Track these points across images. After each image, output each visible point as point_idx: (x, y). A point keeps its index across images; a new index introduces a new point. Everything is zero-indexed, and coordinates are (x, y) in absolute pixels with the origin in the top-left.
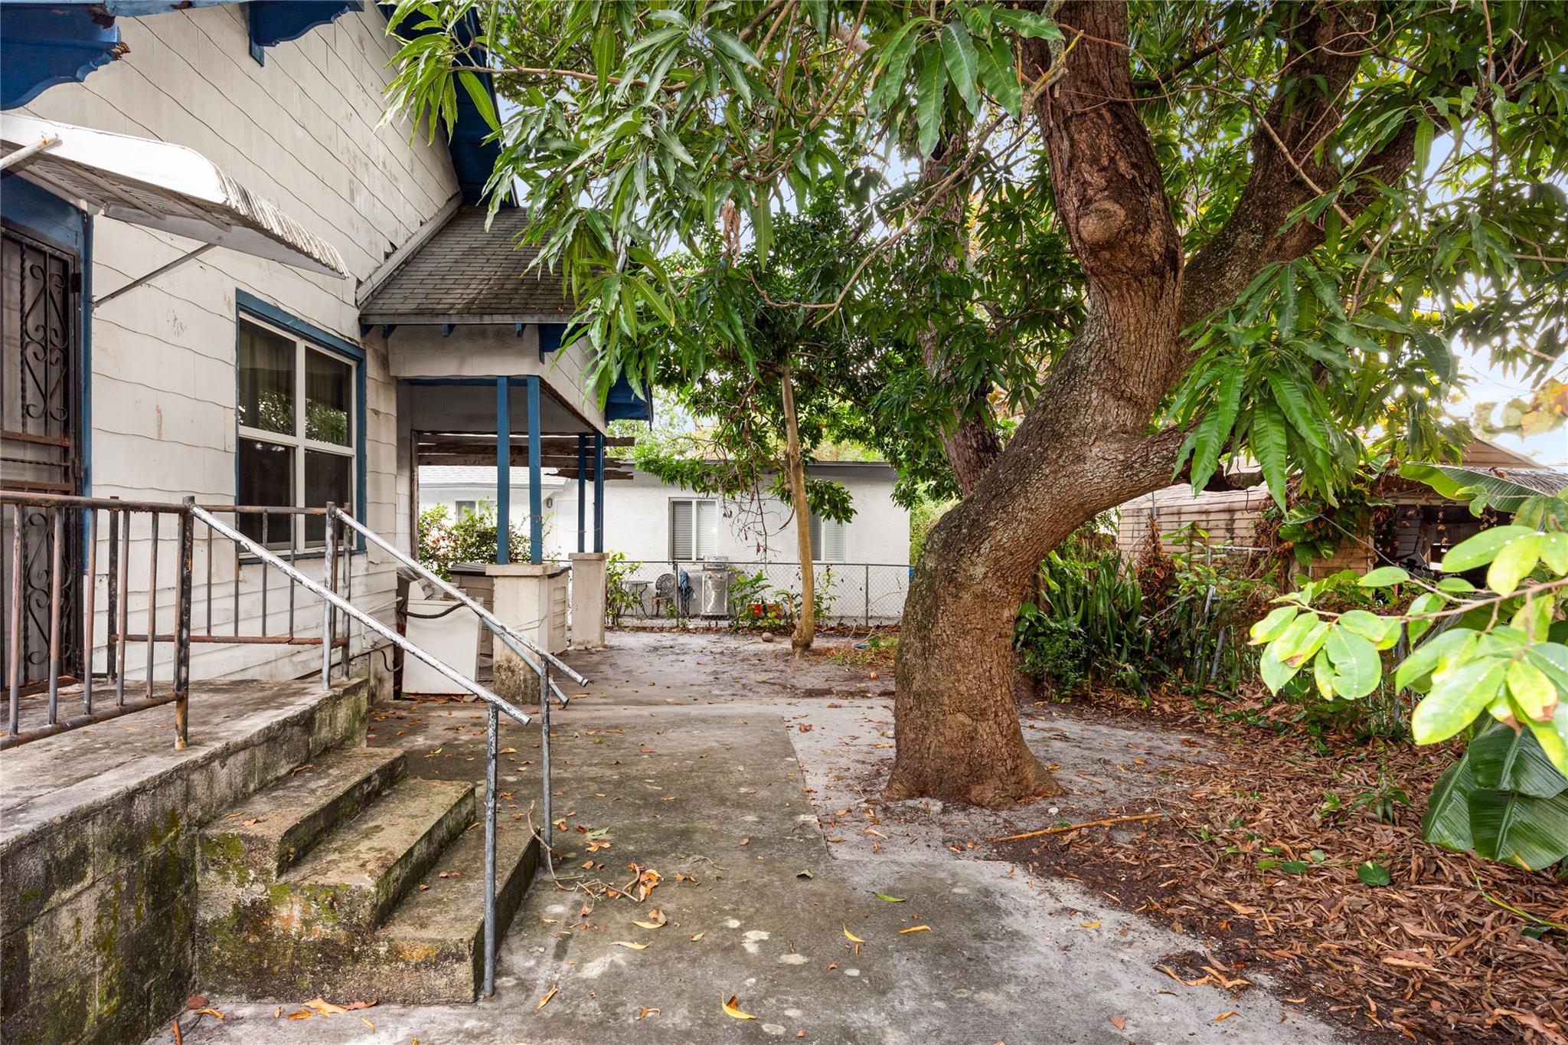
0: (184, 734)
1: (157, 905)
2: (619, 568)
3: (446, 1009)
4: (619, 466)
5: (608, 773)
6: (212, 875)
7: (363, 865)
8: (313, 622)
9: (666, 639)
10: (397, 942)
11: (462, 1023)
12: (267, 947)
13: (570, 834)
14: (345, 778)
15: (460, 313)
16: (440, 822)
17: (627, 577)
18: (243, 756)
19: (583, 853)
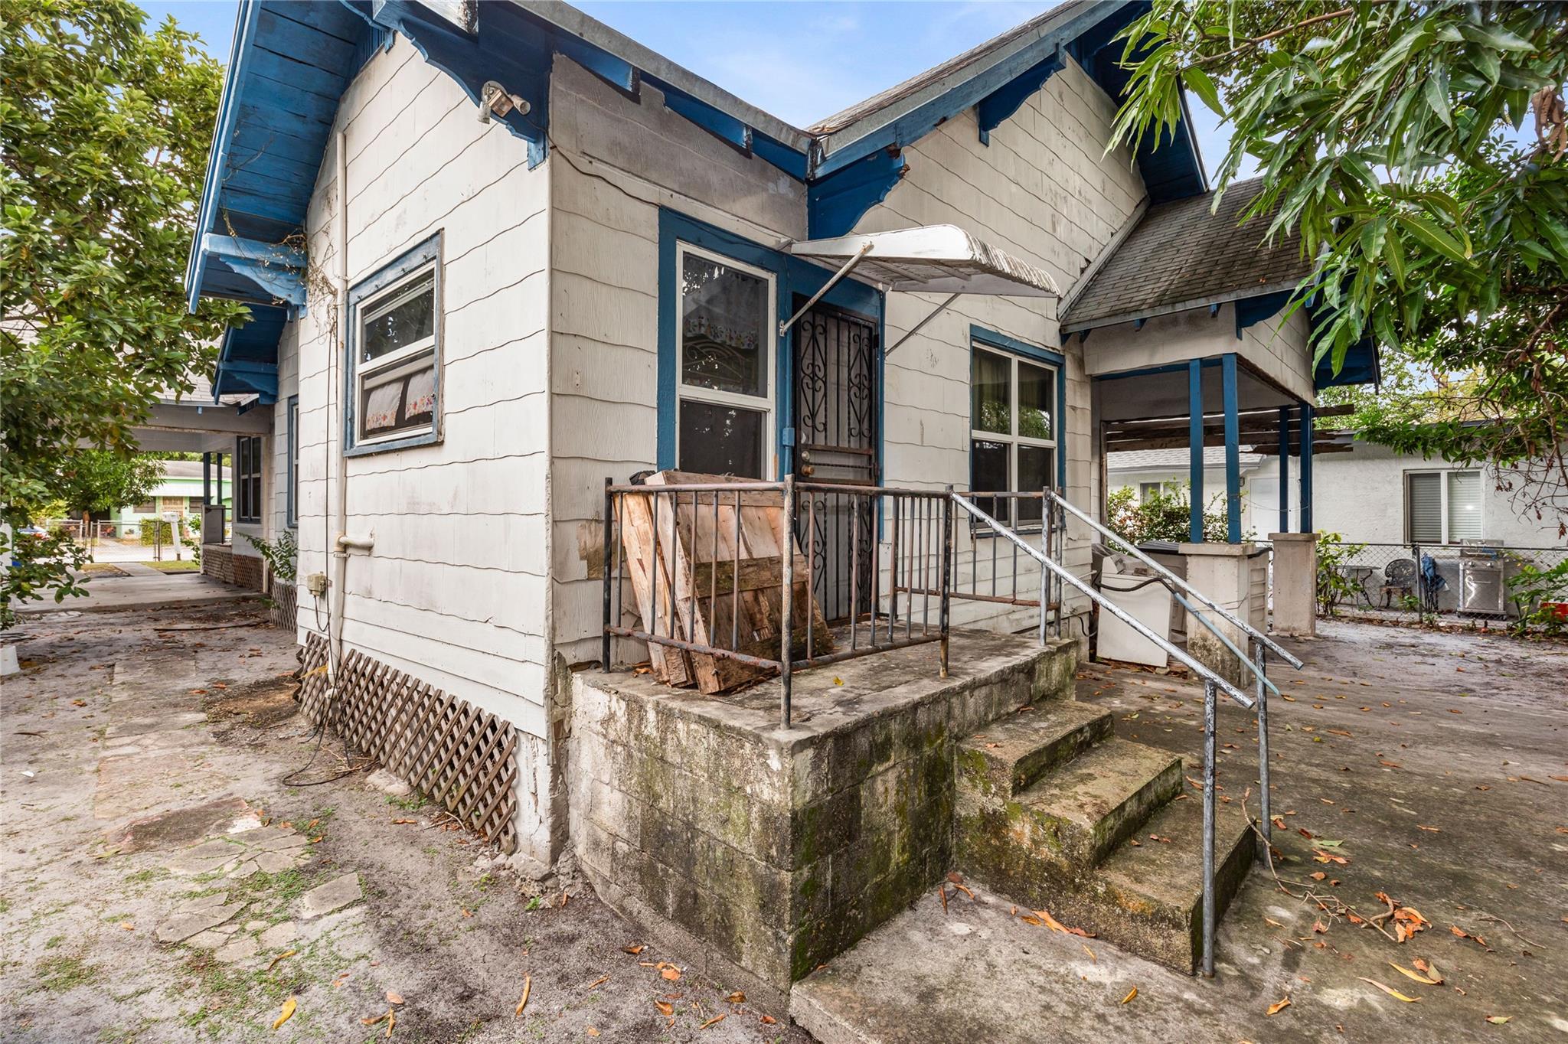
0: (946, 666)
1: (930, 793)
2: (1333, 550)
3: (1163, 970)
4: (1333, 437)
5: (1335, 778)
6: (965, 780)
7: (1081, 806)
8: (1032, 587)
9: (1405, 636)
10: (1113, 886)
11: (1181, 992)
12: (1005, 852)
13: (1289, 834)
14: (1061, 724)
15: (1152, 307)
16: (1149, 785)
17: (1344, 560)
18: (984, 691)
19: (1309, 861)
